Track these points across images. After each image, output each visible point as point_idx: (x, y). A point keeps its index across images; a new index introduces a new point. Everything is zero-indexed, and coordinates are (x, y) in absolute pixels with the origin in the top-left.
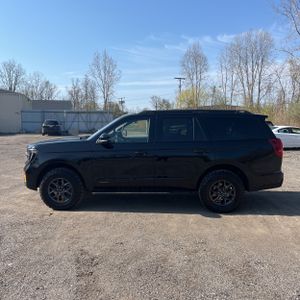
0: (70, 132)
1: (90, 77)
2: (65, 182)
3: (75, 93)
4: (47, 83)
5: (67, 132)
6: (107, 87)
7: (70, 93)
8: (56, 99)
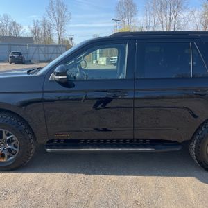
0: (32, 61)
1: (47, 19)
2: (8, 135)
3: (36, 31)
4: (14, 23)
5: (30, 61)
6: (60, 26)
7: (32, 31)
8: (22, 35)
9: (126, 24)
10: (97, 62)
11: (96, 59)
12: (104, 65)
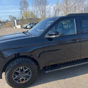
9: (25, 10)
10: (16, 28)
11: (15, 26)
12: (20, 29)
